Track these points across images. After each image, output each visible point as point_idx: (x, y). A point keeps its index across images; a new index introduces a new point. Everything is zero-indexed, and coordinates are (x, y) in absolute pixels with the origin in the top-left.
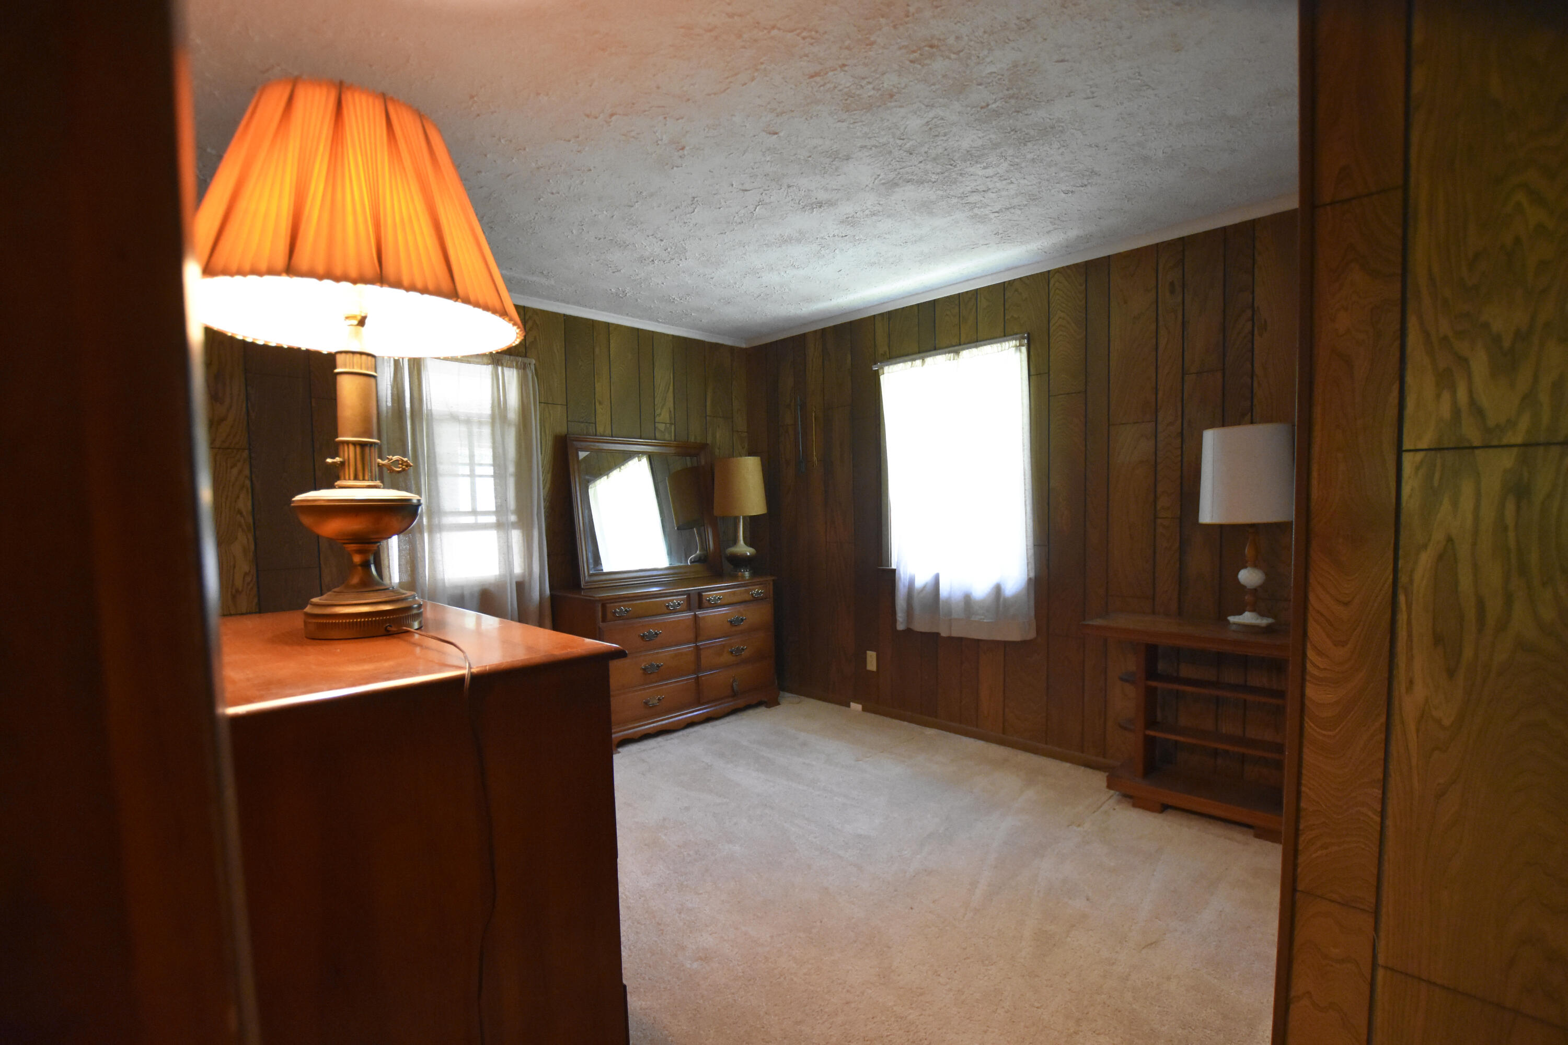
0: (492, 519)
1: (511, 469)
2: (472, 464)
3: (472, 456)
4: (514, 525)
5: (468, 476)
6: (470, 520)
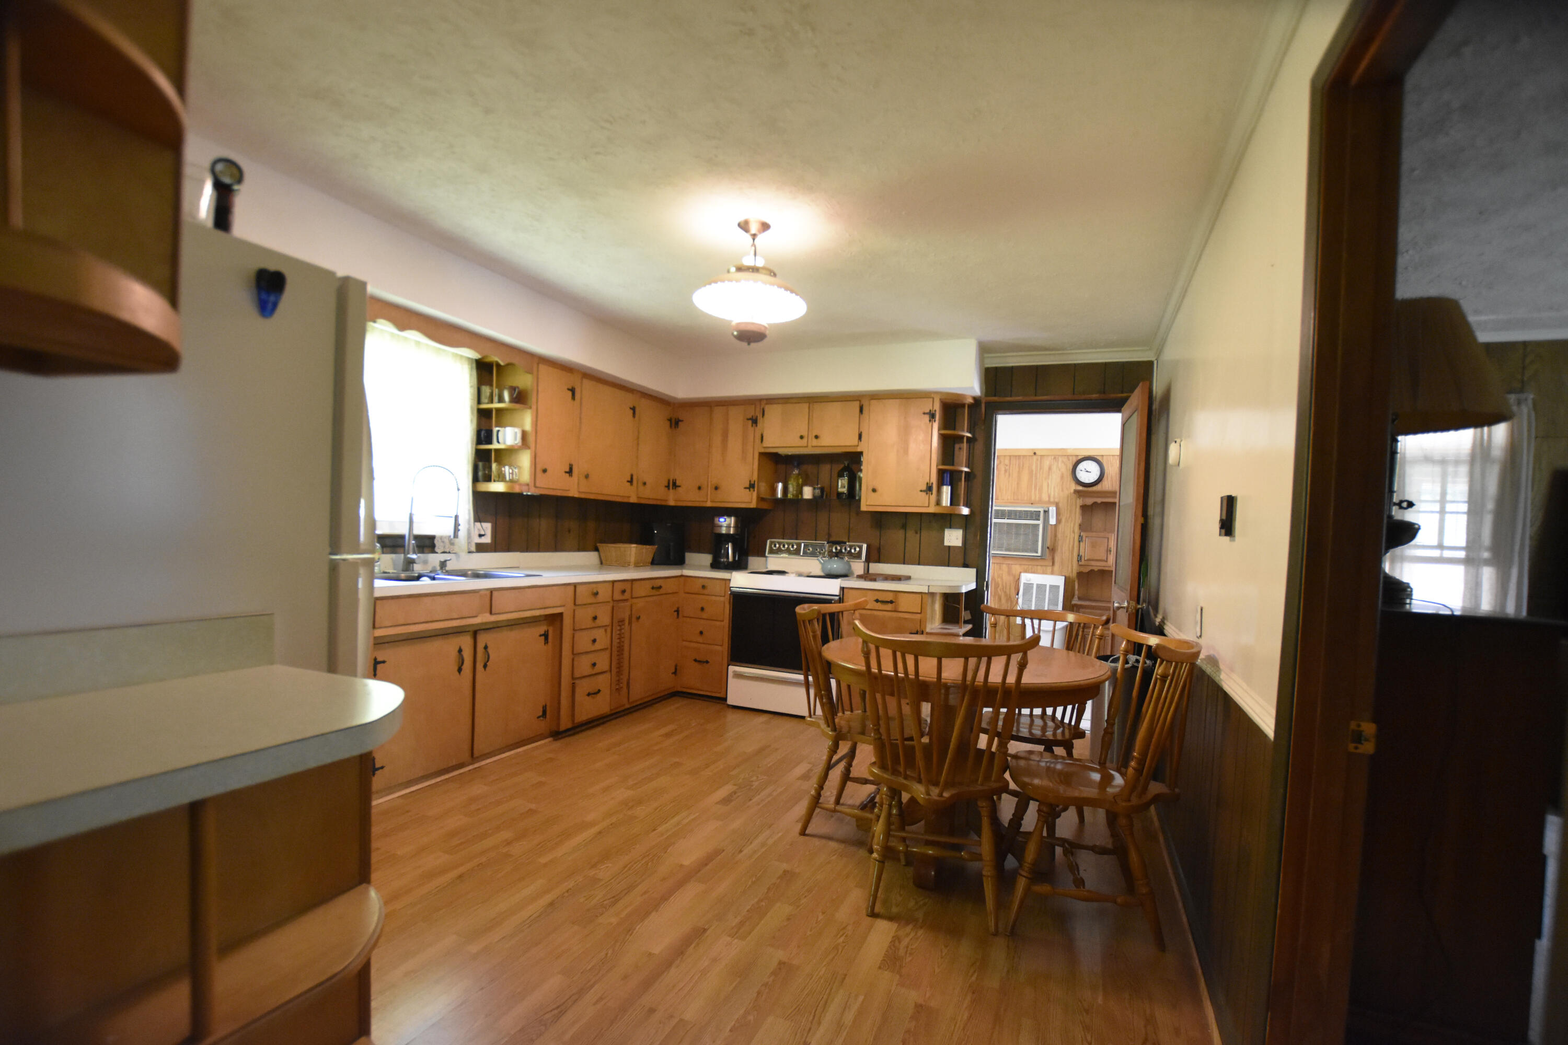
0: (1462, 554)
1: (1490, 506)
2: (1443, 501)
3: (1444, 494)
4: (1487, 562)
5: (1437, 512)
6: (1436, 553)
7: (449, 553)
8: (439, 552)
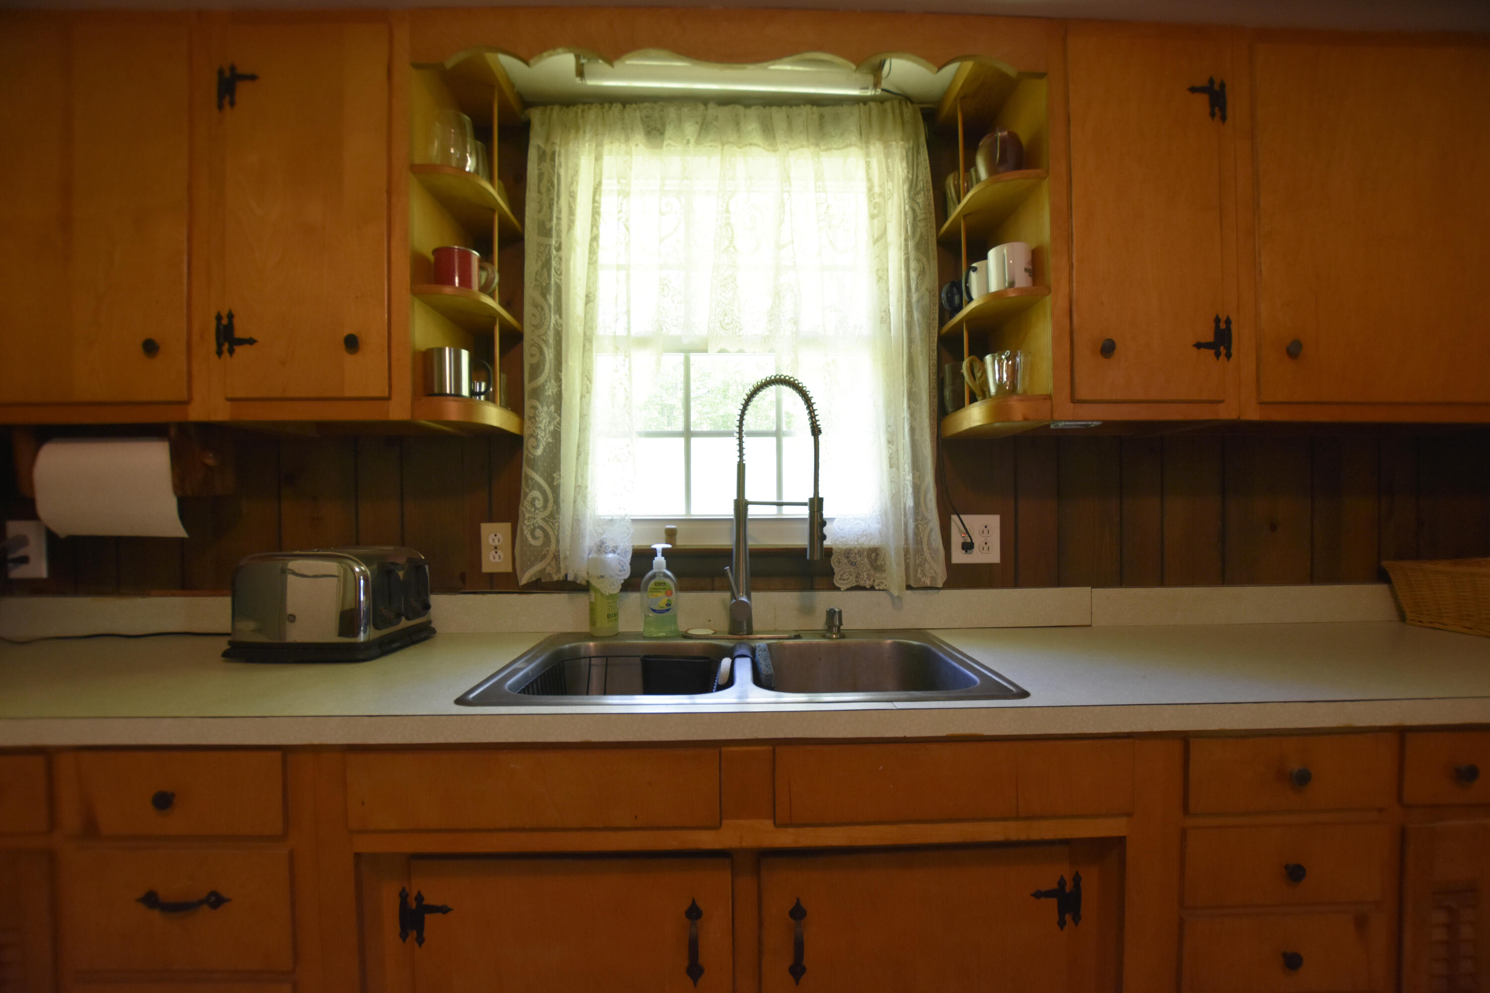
7: (872, 588)
8: (843, 587)
